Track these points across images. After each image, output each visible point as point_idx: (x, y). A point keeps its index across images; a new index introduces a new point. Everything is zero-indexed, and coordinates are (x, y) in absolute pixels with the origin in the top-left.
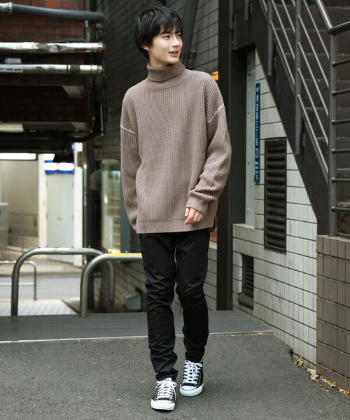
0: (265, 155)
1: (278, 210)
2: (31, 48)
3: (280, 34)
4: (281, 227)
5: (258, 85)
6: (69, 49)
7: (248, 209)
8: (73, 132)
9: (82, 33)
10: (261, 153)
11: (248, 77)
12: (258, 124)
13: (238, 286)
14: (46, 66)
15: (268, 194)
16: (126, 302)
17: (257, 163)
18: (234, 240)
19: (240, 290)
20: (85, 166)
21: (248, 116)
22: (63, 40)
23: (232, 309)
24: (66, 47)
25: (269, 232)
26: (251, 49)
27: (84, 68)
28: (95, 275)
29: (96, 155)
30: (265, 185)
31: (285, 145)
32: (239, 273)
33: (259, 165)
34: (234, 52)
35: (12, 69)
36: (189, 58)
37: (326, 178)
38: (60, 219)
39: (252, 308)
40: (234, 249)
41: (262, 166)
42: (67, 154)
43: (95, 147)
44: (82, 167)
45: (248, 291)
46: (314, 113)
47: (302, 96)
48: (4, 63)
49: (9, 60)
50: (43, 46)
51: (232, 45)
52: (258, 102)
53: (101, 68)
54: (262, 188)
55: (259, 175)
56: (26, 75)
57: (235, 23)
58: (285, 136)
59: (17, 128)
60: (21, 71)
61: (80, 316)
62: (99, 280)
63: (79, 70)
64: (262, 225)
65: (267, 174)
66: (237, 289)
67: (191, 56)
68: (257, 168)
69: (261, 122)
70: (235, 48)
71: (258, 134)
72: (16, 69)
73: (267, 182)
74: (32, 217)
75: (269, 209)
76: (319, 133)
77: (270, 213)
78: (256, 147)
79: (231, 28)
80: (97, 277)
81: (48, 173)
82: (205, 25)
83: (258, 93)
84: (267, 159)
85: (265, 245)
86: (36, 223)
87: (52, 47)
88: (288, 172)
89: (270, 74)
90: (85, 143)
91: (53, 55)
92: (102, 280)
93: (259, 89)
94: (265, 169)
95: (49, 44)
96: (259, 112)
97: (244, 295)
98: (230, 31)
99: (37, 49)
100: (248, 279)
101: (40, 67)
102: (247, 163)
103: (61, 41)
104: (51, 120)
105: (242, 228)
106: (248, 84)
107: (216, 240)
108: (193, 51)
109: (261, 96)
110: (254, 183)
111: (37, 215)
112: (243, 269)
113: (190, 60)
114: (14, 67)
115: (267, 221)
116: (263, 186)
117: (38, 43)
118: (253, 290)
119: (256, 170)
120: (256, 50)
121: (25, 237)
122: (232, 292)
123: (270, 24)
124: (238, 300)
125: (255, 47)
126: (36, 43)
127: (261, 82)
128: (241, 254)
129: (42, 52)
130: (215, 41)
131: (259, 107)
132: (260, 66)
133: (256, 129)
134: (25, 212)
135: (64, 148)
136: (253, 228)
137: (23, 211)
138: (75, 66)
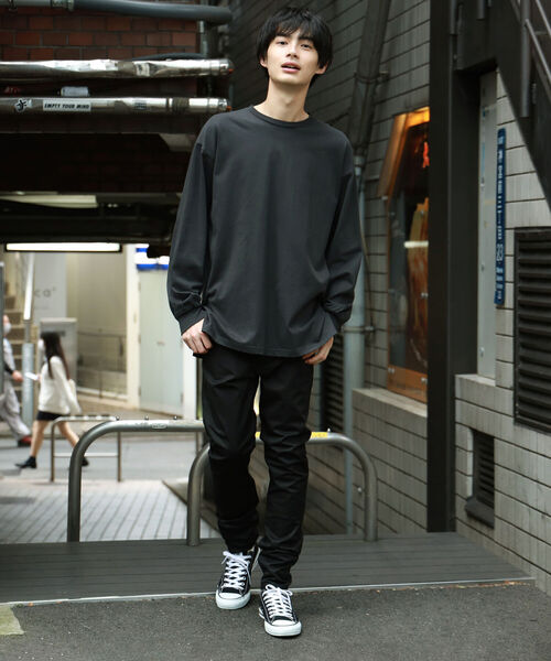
0: (515, 256)
1: (539, 356)
2: (104, 69)
5: (502, 133)
6: (170, 71)
7: (481, 349)
9: (193, 44)
10: (507, 253)
11: (482, 118)
12: (502, 200)
13: (466, 485)
14: (130, 101)
15: (520, 325)
17: (500, 270)
18: (458, 403)
19: (470, 493)
21: (481, 185)
22: (161, 56)
23: (453, 529)
24: (165, 67)
25: (520, 394)
26: (489, 68)
27: (196, 102)
30: (514, 309)
32: (467, 462)
33: (503, 275)
34: (457, 73)
35: (73, 106)
36: (377, 83)
38: (159, 343)
39: (491, 526)
40: (458, 419)
41: (510, 276)
45: (483, 494)
48: (59, 96)
49: (68, 90)
50: (126, 66)
51: (455, 61)
52: (502, 163)
53: (225, 103)
54: (509, 315)
55: (503, 291)
56: (97, 115)
57: (460, 23)
59: (87, 200)
60: (89, 110)
61: (188, 543)
63: (187, 107)
64: (509, 380)
65: (518, 291)
66: (465, 489)
67: (380, 79)
68: (500, 279)
69: (508, 199)
70: (460, 68)
71: (501, 219)
72: (79, 106)
73: (519, 305)
74: (116, 340)
75: (522, 352)
77: (524, 360)
78: (498, 242)
79: (452, 32)
81: (141, 268)
82: (405, 26)
83: (502, 147)
84: (519, 264)
85: (515, 416)
86: (122, 350)
87: (143, 67)
89: (525, 113)
91: (144, 80)
93: (505, 140)
94: (515, 282)
95: (136, 63)
96: (503, 180)
97: (475, 501)
98: (451, 38)
99: (115, 72)
100: (482, 473)
101: (121, 102)
102: (480, 268)
103: (156, 56)
104: (142, 191)
105: (473, 382)
106: (482, 129)
107: (425, 399)
108: (383, 71)
109: (508, 152)
110: (495, 305)
111: (125, 337)
112: (474, 456)
113: (379, 86)
114: (76, 102)
115: (518, 373)
116: (512, 312)
117: (117, 62)
118: (493, 494)
119: (497, 282)
120: (498, 70)
121: (104, 373)
122: (453, 494)
123: (526, 26)
124: (466, 510)
125: (496, 66)
126: (114, 62)
127: (507, 127)
128: (471, 428)
129: (123, 77)
130: (424, 54)
131: (504, 171)
132: (506, 99)
133: (498, 209)
134: (104, 332)
135: (165, 234)
136: (493, 383)
137: (101, 330)
138: (180, 99)
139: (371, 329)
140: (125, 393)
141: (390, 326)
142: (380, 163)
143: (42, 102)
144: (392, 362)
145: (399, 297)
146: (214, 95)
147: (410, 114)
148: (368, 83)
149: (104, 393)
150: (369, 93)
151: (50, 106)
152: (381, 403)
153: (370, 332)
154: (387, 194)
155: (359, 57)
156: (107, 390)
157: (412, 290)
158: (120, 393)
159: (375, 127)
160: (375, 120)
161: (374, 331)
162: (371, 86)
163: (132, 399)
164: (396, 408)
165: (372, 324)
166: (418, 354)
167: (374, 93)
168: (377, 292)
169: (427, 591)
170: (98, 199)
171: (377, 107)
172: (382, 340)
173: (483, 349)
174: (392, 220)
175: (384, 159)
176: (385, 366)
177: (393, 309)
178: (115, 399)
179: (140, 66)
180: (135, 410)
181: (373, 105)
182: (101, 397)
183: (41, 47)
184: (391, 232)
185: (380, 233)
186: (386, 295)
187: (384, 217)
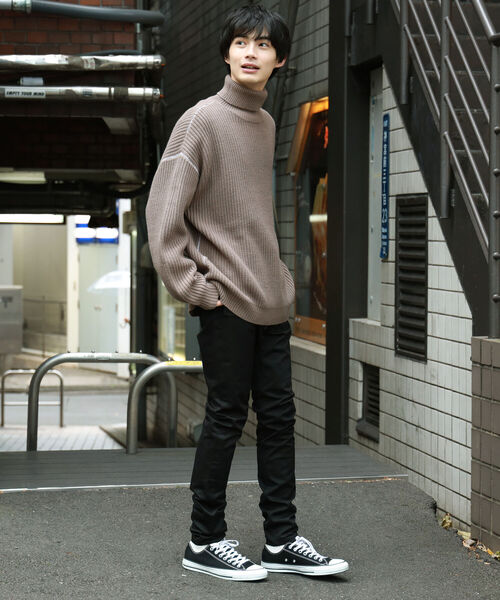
0: (396, 218)
1: (415, 299)
2: (57, 62)
3: (419, 43)
4: (420, 324)
5: (386, 117)
6: (113, 65)
7: (371, 297)
8: (118, 183)
9: (131, 42)
10: (391, 216)
11: (372, 106)
12: (386, 173)
13: (357, 409)
14: (78, 90)
15: (400, 275)
16: (192, 431)
17: (385, 230)
18: (351, 342)
19: (360, 416)
20: (135, 233)
21: (371, 161)
22: (104, 52)
23: (346, 443)
24: (108, 61)
25: (400, 331)
26: (376, 64)
27: (134, 91)
28: (148, 390)
30: (396, 262)
31: (426, 204)
32: (358, 390)
33: (387, 234)
34: (351, 68)
35: (30, 93)
36: (287, 77)
37: (486, 253)
38: (96, 309)
39: (376, 441)
40: (351, 355)
41: (392, 234)
42: (109, 216)
44: (131, 234)
45: (371, 416)
46: (467, 158)
47: (450, 135)
48: (19, 85)
49: (26, 80)
50: (76, 60)
51: (349, 59)
52: (387, 142)
53: (158, 92)
54: (392, 266)
55: (387, 247)
56: (51, 101)
57: (353, 27)
58: (426, 191)
59: (37, 177)
60: (44, 97)
61: (127, 452)
62: (154, 398)
63: (126, 95)
64: (391, 321)
65: (399, 247)
66: (356, 413)
67: (289, 73)
68: (385, 237)
69: (391, 171)
70: (353, 64)
71: (386, 188)
72: (35, 94)
73: (399, 258)
74: (58, 305)
75: (402, 297)
76: (475, 188)
77: (404, 303)
78: (384, 207)
79: (347, 34)
80: (152, 394)
81: (80, 241)
82: (310, 28)
83: (387, 129)
84: (399, 225)
85: (396, 349)
86: (63, 315)
87: (88, 61)
88: (429, 243)
89: (404, 101)
90: (134, 200)
91: (90, 72)
92: (159, 399)
93: (388, 124)
94: (396, 240)
95: (84, 58)
96: (388, 156)
97: (365, 423)
98: (346, 39)
99: (66, 65)
100: (370, 399)
101: (71, 91)
102: (369, 229)
103: (100, 52)
104: (86, 167)
105: (363, 324)
106: (372, 115)
107: (324, 342)
108: (291, 67)
109: (391, 133)
110: (381, 259)
111: (65, 303)
112: (364, 385)
113: (288, 80)
114: (33, 90)
115: (398, 314)
116: (394, 264)
117: (67, 57)
118: (378, 415)
119: (383, 240)
120: (383, 66)
121: (46, 335)
122: (347, 417)
123: (405, 30)
124: (357, 430)
125: (382, 63)
126: (65, 57)
127: (391, 113)
128: (361, 362)
129: (73, 69)
130: (324, 53)
131: (388, 149)
132: (390, 89)
133: (383, 180)
134: (47, 299)
135: (104, 206)
136: (379, 324)
137: (44, 297)
138: (121, 89)
142: (289, 145)
143: (4, 90)
144: (298, 312)
145: (304, 258)
146: (149, 86)
147: (313, 103)
148: (279, 77)
149: (47, 354)
150: (280, 85)
151: (11, 93)
154: (294, 171)
156: (49, 351)
157: (315, 251)
159: (284, 114)
160: (285, 108)
162: (281, 80)
166: (320, 305)
167: (284, 84)
169: (321, 485)
170: (46, 176)
171: (287, 96)
174: (298, 192)
175: (292, 142)
176: (293, 316)
177: (299, 267)
179: (87, 61)
180: (74, 368)
181: (284, 95)
182: (43, 357)
183: (3, 43)
184: (298, 203)
185: (289, 204)
186: (293, 256)
187: (292, 190)
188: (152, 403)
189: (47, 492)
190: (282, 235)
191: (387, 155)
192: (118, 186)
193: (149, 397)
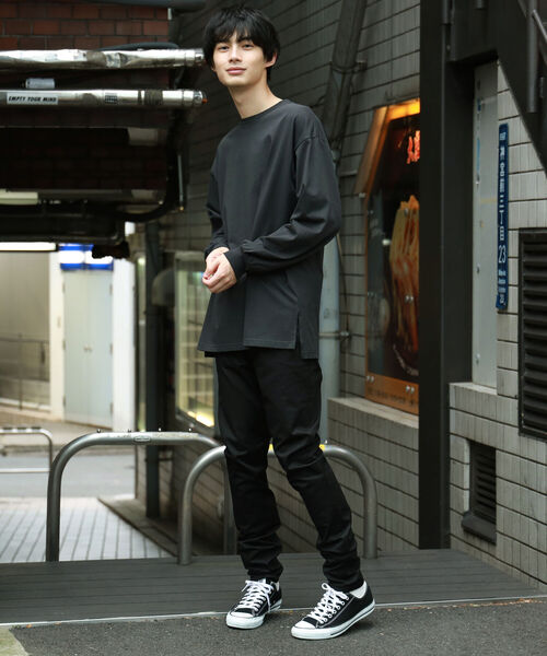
0: (520, 258)
2: (72, 59)
5: (504, 128)
6: (142, 62)
7: (477, 355)
8: (129, 203)
9: (165, 32)
10: (511, 254)
11: (476, 112)
12: (504, 200)
13: (462, 499)
14: (100, 93)
15: (525, 331)
17: (502, 273)
18: (452, 412)
19: (466, 507)
20: (142, 261)
21: (476, 182)
22: (132, 45)
23: (448, 545)
24: (136, 57)
25: (527, 402)
26: (490, 58)
27: (170, 95)
28: (161, 456)
29: (162, 242)
30: (519, 314)
32: (462, 474)
33: (506, 278)
34: (449, 64)
35: (39, 99)
36: (353, 72)
38: (86, 350)
39: (492, 542)
40: (452, 430)
41: (513, 278)
42: (118, 243)
43: (161, 227)
44: (136, 263)
45: (481, 508)
48: (24, 88)
49: (33, 82)
50: (96, 56)
51: (448, 53)
52: (505, 160)
53: (200, 95)
54: (513, 320)
55: (506, 295)
56: (65, 108)
57: (453, 12)
60: (56, 103)
62: (169, 465)
63: (160, 100)
64: (513, 389)
65: (523, 295)
66: (460, 504)
67: (357, 69)
68: (503, 282)
69: (511, 198)
70: (454, 58)
71: (503, 219)
72: (45, 99)
73: (524, 310)
74: (37, 345)
75: (528, 359)
77: (531, 367)
78: (500, 243)
79: (446, 21)
80: (166, 460)
81: (65, 268)
82: (385, 12)
83: (504, 143)
84: (523, 267)
85: (520, 426)
86: (43, 357)
87: (113, 57)
89: (532, 109)
91: (114, 71)
92: (174, 466)
93: (507, 136)
94: (520, 286)
95: (106, 53)
96: (506, 178)
97: (472, 516)
98: (443, 28)
99: (83, 63)
100: (480, 487)
101: (90, 94)
102: (475, 270)
103: (126, 46)
104: (99, 187)
105: (470, 390)
106: (477, 124)
108: (360, 61)
109: (510, 148)
110: (496, 309)
111: (48, 342)
112: (471, 470)
113: (355, 77)
114: (42, 94)
115: (523, 382)
116: (516, 317)
117: (85, 52)
118: (494, 509)
119: (499, 285)
120: (498, 62)
121: (24, 382)
122: (448, 509)
123: (533, 17)
124: (462, 526)
125: (497, 58)
126: (82, 52)
127: (510, 122)
128: (467, 439)
129: (92, 68)
130: (414, 41)
131: (506, 168)
132: (508, 92)
133: (499, 209)
134: (24, 338)
135: (112, 232)
136: (494, 392)
137: (20, 336)
138: (153, 92)
139: (347, 334)
140: (48, 403)
141: (368, 331)
142: (358, 158)
143: (5, 95)
144: (371, 369)
145: (379, 301)
147: (391, 107)
148: (344, 74)
149: (24, 404)
150: (345, 84)
151: (14, 98)
152: (363, 413)
153: (345, 337)
154: (364, 191)
155: (335, 42)
156: (27, 401)
157: (394, 293)
158: (41, 403)
159: (350, 119)
160: (351, 112)
161: (350, 337)
162: (347, 77)
163: (56, 409)
164: (380, 418)
165: (347, 330)
166: (402, 361)
167: (350, 83)
168: (353, 295)
169: (440, 610)
170: (40, 196)
171: (354, 98)
172: (359, 346)
173: (479, 356)
174: (370, 218)
175: (362, 154)
176: (363, 373)
177: (373, 313)
178: (36, 410)
179: (109, 56)
180: (59, 422)
181: (349, 96)
182: (21, 408)
183: (4, 36)
184: (369, 232)
185: (356, 232)
186: (363, 298)
187: (362, 215)
188: (166, 470)
189: (88, 624)
190: (347, 271)
191: (505, 176)
192: (128, 207)
193: (162, 463)
